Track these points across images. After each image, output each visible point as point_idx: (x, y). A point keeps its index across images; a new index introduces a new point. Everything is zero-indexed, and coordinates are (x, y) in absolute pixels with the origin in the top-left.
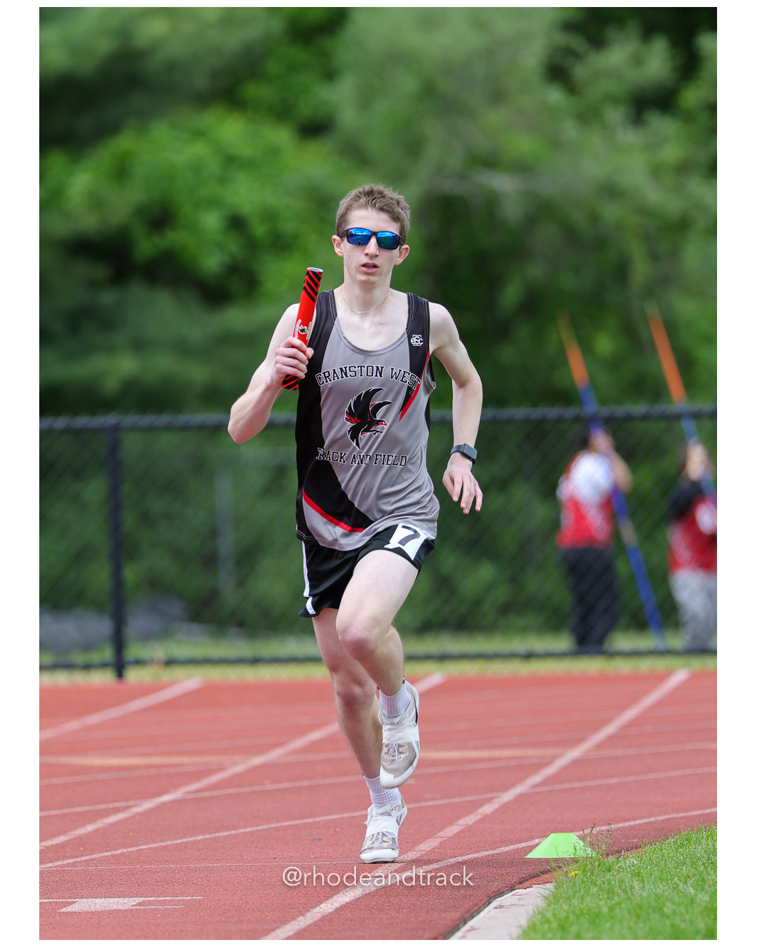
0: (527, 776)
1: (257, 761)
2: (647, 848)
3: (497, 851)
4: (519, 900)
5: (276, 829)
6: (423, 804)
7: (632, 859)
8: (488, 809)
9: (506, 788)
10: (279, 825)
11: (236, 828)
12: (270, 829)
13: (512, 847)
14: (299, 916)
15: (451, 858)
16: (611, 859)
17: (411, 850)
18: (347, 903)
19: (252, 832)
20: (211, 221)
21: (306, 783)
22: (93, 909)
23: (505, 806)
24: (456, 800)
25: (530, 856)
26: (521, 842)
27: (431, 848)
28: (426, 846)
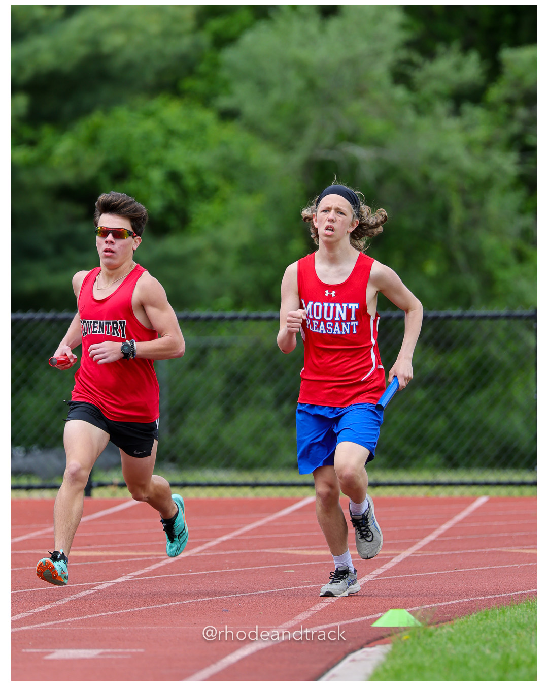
0: (374, 569)
2: (457, 621)
3: (351, 621)
4: (367, 655)
5: (197, 603)
6: (300, 587)
7: (447, 628)
10: (198, 600)
11: (168, 602)
12: (192, 603)
13: (362, 619)
14: (211, 664)
15: (319, 625)
16: (432, 628)
17: (291, 619)
19: (179, 605)
22: (67, 657)
26: (368, 615)
27: (305, 618)
28: (302, 617)
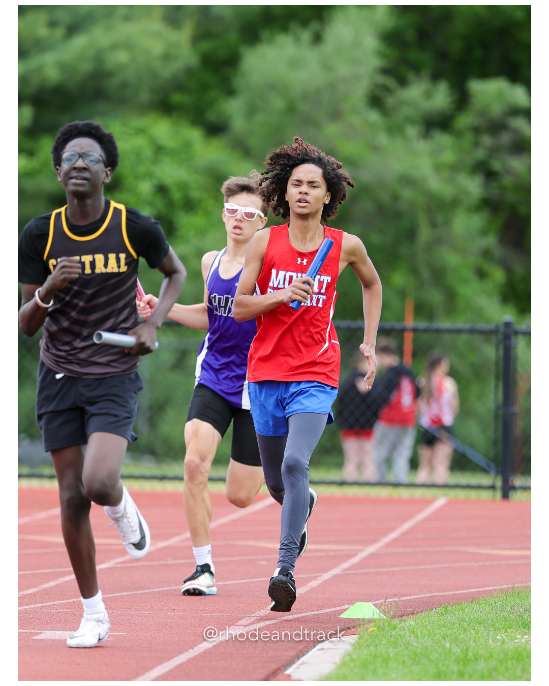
0: (340, 563)
1: (163, 544)
2: (419, 615)
3: (320, 612)
4: (334, 645)
7: (410, 622)
8: (314, 584)
9: (326, 570)
11: (148, 588)
13: (330, 610)
14: (189, 649)
16: (396, 621)
17: (263, 609)
19: (159, 592)
20: (146, 188)
22: (54, 638)
23: (326, 582)
25: (342, 616)
26: (336, 607)
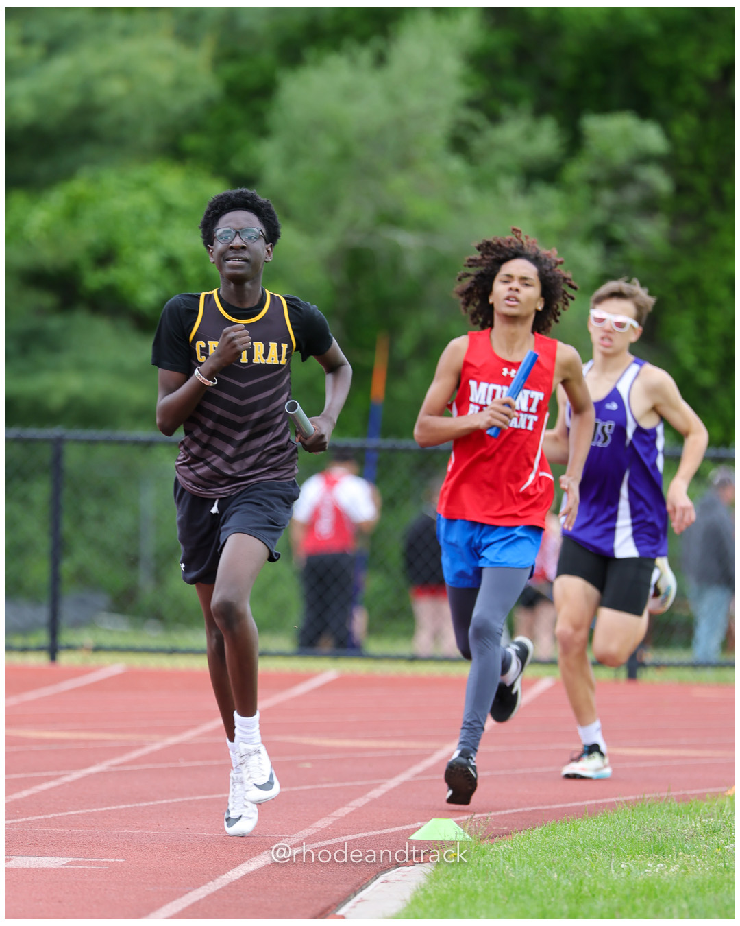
0: (410, 766)
1: (172, 740)
2: (516, 836)
3: (383, 832)
4: (403, 876)
5: (189, 802)
6: (319, 786)
7: (504, 845)
8: (376, 793)
9: (391, 775)
10: (191, 798)
11: (154, 800)
12: (183, 802)
13: (397, 829)
14: (209, 881)
15: (343, 835)
16: (486, 844)
17: (307, 827)
18: (252, 872)
19: (168, 804)
20: (150, 261)
21: (215, 762)
22: (28, 866)
23: (391, 791)
24: (348, 784)
25: (412, 837)
26: (404, 824)
27: (326, 826)
28: (321, 824)
